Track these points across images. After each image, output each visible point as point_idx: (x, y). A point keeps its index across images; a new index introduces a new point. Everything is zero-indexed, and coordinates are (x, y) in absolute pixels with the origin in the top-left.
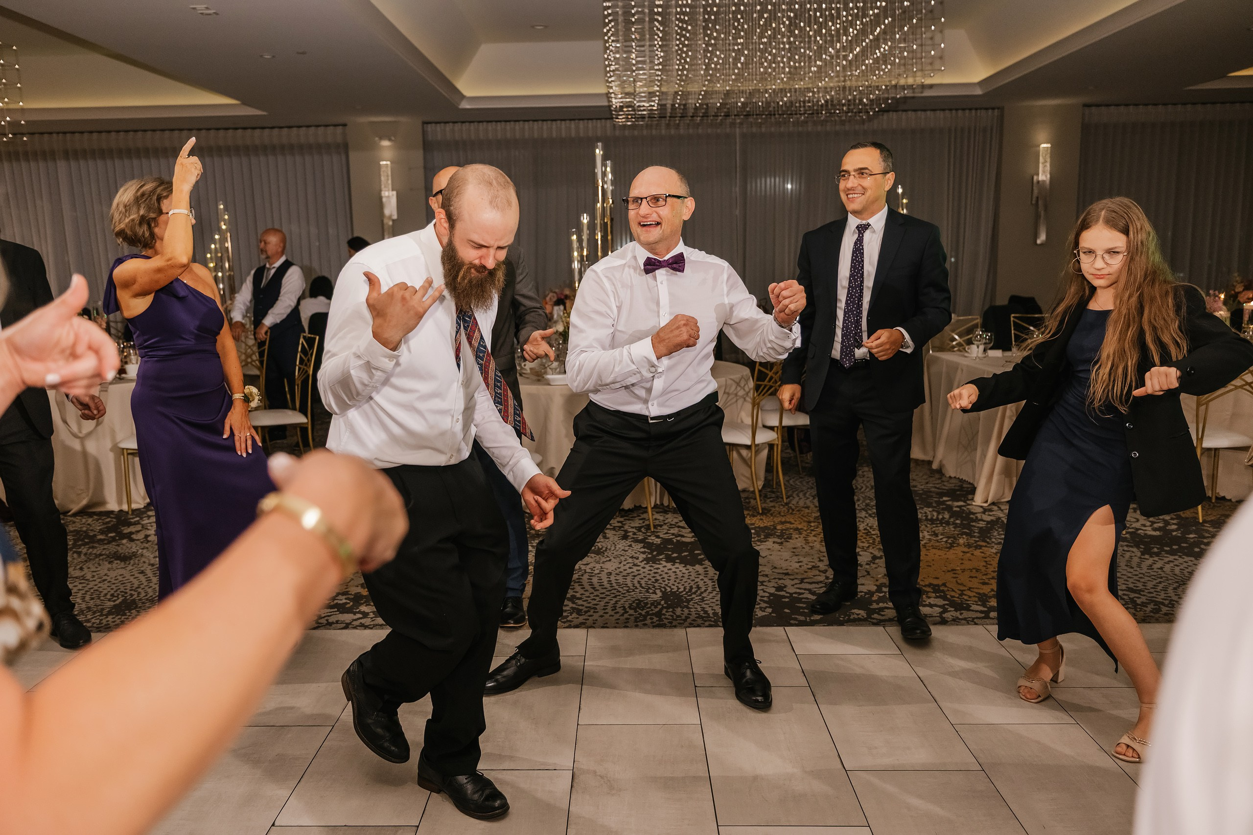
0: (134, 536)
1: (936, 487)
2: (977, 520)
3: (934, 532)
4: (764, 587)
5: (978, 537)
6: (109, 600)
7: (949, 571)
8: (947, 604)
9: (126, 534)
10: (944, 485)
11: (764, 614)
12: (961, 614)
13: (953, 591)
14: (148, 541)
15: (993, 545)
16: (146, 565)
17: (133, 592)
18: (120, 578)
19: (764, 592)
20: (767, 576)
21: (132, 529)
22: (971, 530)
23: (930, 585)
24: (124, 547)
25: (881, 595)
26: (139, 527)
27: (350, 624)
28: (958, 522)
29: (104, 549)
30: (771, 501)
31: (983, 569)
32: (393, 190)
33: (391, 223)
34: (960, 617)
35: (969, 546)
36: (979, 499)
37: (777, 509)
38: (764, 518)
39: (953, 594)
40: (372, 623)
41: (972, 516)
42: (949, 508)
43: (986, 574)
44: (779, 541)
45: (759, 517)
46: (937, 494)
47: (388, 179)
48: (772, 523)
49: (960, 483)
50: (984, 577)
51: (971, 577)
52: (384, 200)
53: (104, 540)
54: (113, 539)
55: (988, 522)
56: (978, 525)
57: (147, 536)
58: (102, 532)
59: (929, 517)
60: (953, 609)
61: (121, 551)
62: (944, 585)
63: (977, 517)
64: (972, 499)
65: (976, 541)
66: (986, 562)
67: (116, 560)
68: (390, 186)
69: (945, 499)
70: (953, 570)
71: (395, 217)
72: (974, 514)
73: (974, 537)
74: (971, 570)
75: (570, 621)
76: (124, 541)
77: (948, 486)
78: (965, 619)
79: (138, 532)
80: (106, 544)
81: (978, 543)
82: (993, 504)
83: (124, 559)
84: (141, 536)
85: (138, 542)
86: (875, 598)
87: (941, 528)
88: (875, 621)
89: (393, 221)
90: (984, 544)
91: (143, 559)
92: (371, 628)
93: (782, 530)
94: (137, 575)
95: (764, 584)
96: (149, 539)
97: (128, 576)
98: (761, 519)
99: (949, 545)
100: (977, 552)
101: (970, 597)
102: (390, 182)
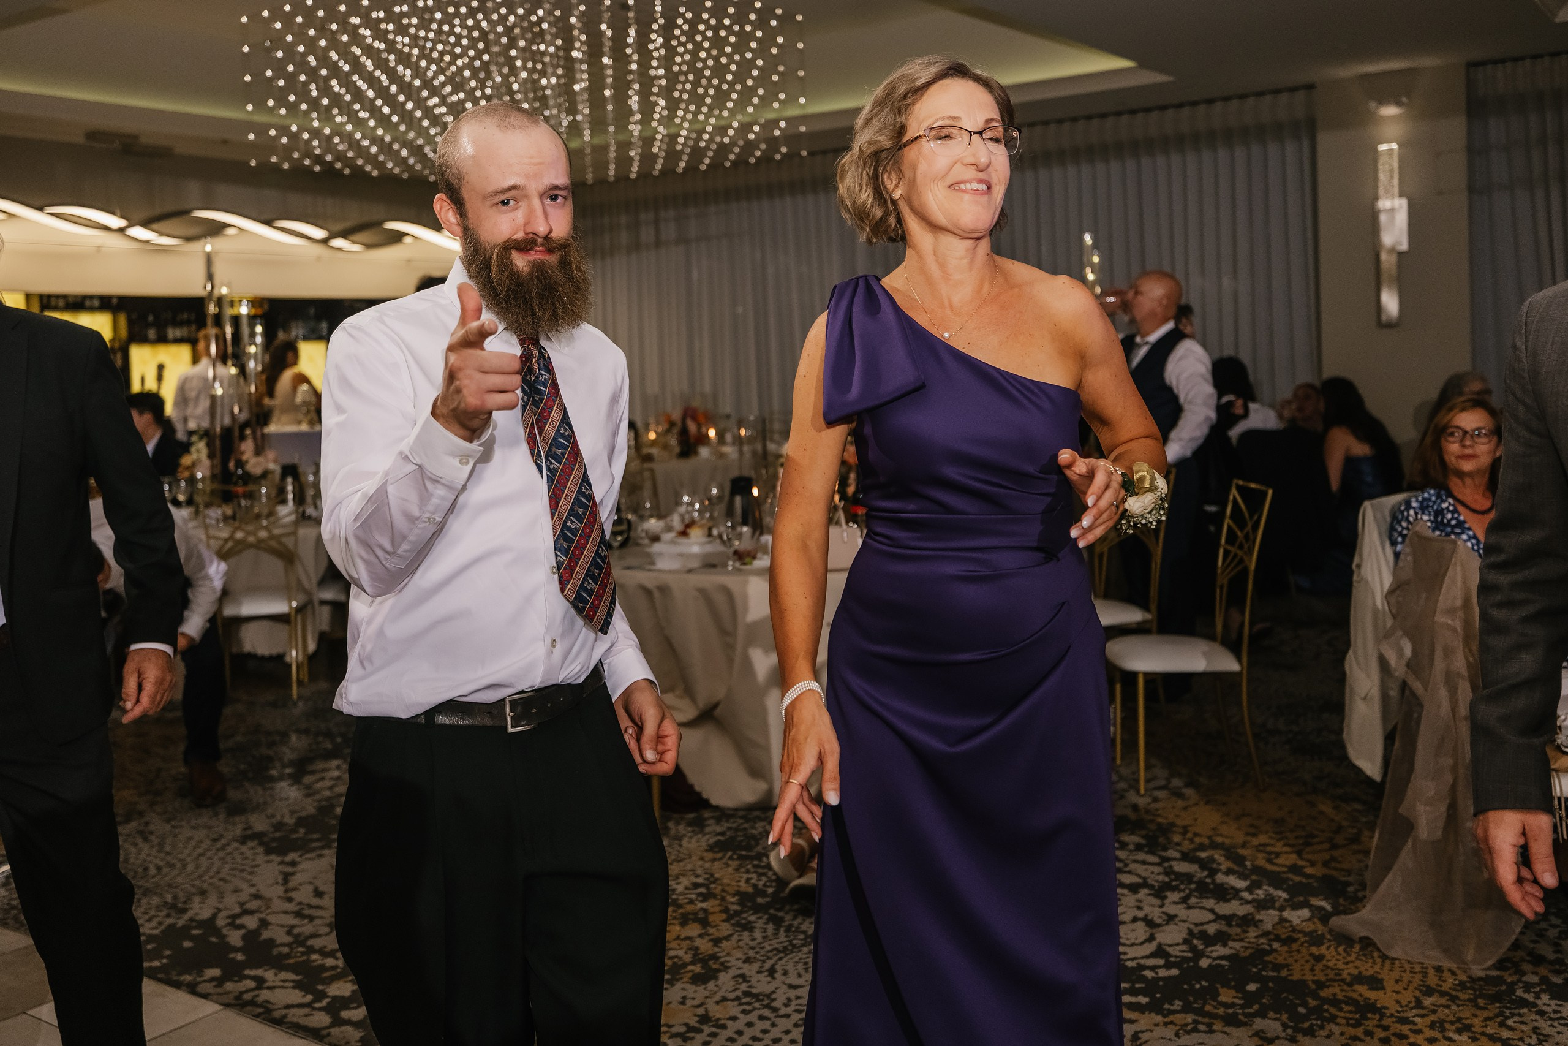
32: (1401, 196)
33: (1394, 259)
47: (1392, 178)
52: (1383, 218)
68: (1396, 190)
71: (1404, 246)
89: (1400, 254)
102: (1396, 182)
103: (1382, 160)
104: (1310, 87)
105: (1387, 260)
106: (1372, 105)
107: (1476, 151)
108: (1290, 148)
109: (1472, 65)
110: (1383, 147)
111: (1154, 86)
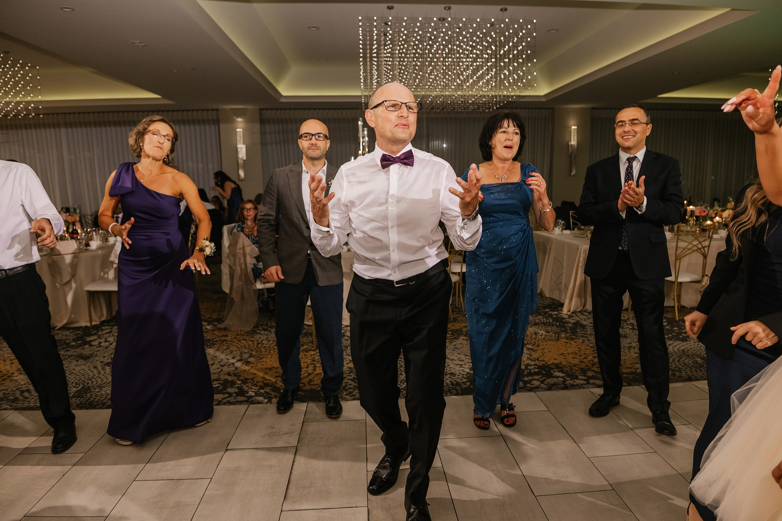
0: (92, 343)
1: (540, 303)
2: (567, 323)
3: (547, 330)
4: (463, 368)
5: (571, 333)
6: (74, 387)
7: (561, 355)
8: (565, 376)
9: (88, 341)
10: (545, 302)
11: (466, 386)
12: (574, 382)
13: (566, 367)
14: (101, 346)
15: (579, 337)
16: (98, 362)
17: (88, 381)
18: (82, 371)
19: (464, 371)
20: (463, 361)
21: (92, 338)
22: (566, 329)
23: (553, 363)
24: (86, 351)
25: (528, 371)
26: (96, 337)
27: (221, 401)
28: (558, 324)
29: (74, 352)
30: (456, 314)
31: (579, 353)
32: (244, 144)
33: (242, 162)
34: (574, 384)
35: (567, 338)
36: (565, 310)
37: (460, 318)
38: (454, 324)
39: (567, 369)
40: (235, 400)
41: (564, 320)
42: (551, 316)
43: (581, 356)
44: (466, 338)
45: (451, 324)
46: (542, 307)
48: (460, 327)
49: (552, 301)
50: (580, 358)
51: (573, 358)
52: (239, 150)
53: (75, 345)
54: (80, 345)
55: (573, 324)
56: (568, 326)
57: (100, 343)
58: (74, 340)
59: (542, 321)
60: (569, 379)
61: (84, 353)
62: (560, 363)
63: (567, 321)
64: (562, 310)
65: (570, 336)
66: (579, 348)
67: (81, 359)
68: (242, 142)
69: (547, 310)
70: (563, 354)
71: (245, 158)
72: (565, 319)
73: (568, 333)
74: (572, 353)
75: (355, 395)
76: (87, 346)
77: (547, 302)
78: (577, 385)
79: (95, 340)
80: (75, 348)
81: (572, 336)
82: (573, 313)
83: (86, 358)
84: (96, 343)
85: (94, 347)
86: (525, 373)
87: (550, 328)
88: (529, 388)
89: (244, 160)
90: (575, 337)
91: (97, 358)
92: (234, 404)
93: (466, 331)
94: (92, 369)
95: (463, 366)
96: (101, 344)
97: (87, 369)
98: (453, 325)
99: (557, 338)
100: (572, 342)
101: (576, 371)
102: (242, 140)
103: (238, 133)
104: (217, 110)
105: (241, 162)
106: (235, 117)
107: (263, 133)
108: (212, 127)
109: (261, 109)
110: (238, 130)
111: (170, 105)
